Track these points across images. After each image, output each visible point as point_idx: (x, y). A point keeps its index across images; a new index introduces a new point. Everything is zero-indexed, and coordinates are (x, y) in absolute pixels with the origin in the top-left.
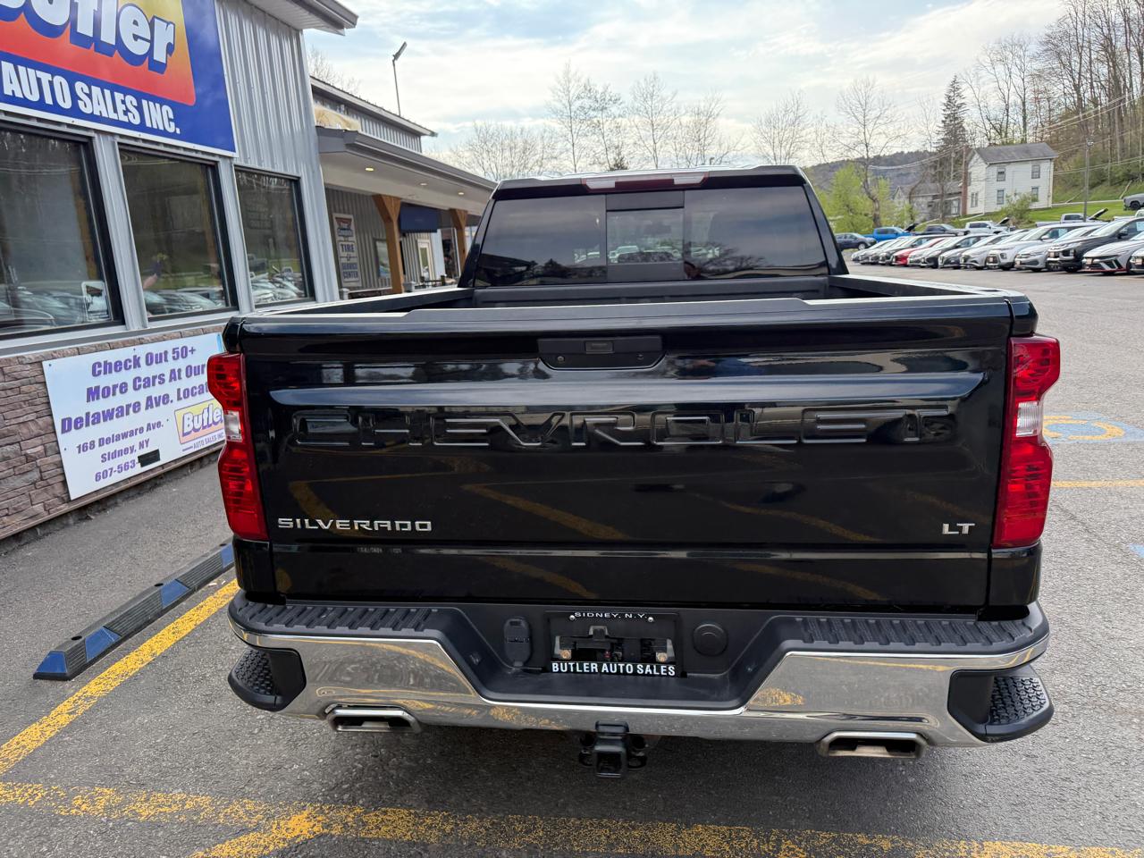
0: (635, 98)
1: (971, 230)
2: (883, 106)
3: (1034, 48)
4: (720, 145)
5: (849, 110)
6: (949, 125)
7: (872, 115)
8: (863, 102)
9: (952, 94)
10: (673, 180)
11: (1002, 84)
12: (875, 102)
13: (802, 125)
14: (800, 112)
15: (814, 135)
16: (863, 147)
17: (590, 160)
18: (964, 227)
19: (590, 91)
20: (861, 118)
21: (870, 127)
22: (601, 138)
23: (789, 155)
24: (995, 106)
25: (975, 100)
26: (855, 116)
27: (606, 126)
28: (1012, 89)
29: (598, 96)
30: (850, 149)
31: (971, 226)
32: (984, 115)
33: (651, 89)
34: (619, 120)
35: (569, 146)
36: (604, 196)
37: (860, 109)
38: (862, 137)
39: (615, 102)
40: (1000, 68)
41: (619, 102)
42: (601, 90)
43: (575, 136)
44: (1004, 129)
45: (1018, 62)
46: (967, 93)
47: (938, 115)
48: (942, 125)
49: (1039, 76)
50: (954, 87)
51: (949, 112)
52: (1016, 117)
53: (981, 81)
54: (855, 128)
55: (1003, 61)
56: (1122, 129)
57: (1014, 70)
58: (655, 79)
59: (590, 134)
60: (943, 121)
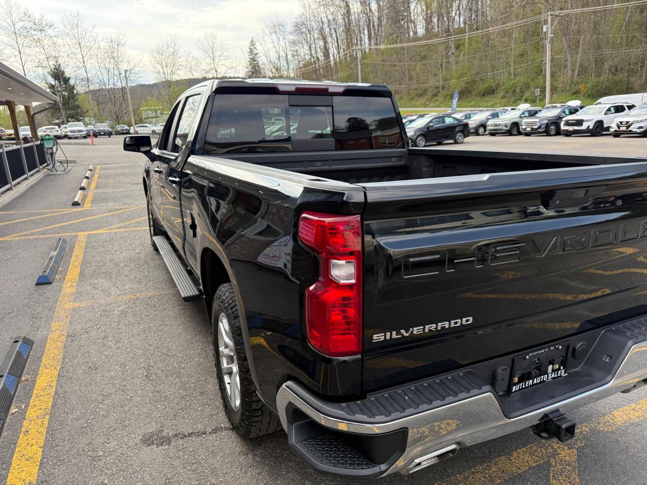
0: (65, 26)
1: (276, 122)
2: (223, 49)
3: (290, 28)
4: (129, 63)
5: (204, 49)
6: (252, 64)
7: (218, 54)
8: (211, 46)
9: (252, 47)
10: (328, 89)
11: (277, 46)
12: (218, 46)
13: (178, 56)
14: (177, 47)
15: (186, 63)
16: (214, 71)
17: (35, 64)
18: (271, 120)
19: (29, 17)
20: (211, 55)
21: (217, 60)
22: (42, 50)
23: (172, 73)
24: (273, 56)
25: (263, 52)
26: (208, 54)
27: (46, 42)
28: (281, 47)
29: (37, 21)
30: (207, 72)
31: (275, 120)
32: (269, 60)
33: (76, 22)
34: (55, 39)
35: (17, 53)
36: (287, 96)
37: (210, 50)
38: (213, 66)
39: (51, 26)
40: (274, 36)
41: (54, 27)
42: (38, 17)
43: (20, 46)
44: (279, 68)
45: (282, 34)
46: (259, 49)
47: (247, 58)
48: (249, 63)
49: (294, 43)
50: (252, 43)
51: (251, 57)
52: (283, 63)
53: (265, 42)
54: (209, 60)
55: (275, 32)
56: (332, 75)
57: (281, 38)
58: (78, 15)
59: (33, 46)
60: (249, 62)
